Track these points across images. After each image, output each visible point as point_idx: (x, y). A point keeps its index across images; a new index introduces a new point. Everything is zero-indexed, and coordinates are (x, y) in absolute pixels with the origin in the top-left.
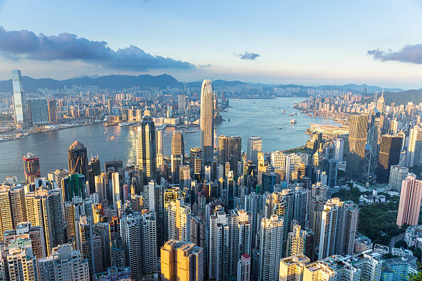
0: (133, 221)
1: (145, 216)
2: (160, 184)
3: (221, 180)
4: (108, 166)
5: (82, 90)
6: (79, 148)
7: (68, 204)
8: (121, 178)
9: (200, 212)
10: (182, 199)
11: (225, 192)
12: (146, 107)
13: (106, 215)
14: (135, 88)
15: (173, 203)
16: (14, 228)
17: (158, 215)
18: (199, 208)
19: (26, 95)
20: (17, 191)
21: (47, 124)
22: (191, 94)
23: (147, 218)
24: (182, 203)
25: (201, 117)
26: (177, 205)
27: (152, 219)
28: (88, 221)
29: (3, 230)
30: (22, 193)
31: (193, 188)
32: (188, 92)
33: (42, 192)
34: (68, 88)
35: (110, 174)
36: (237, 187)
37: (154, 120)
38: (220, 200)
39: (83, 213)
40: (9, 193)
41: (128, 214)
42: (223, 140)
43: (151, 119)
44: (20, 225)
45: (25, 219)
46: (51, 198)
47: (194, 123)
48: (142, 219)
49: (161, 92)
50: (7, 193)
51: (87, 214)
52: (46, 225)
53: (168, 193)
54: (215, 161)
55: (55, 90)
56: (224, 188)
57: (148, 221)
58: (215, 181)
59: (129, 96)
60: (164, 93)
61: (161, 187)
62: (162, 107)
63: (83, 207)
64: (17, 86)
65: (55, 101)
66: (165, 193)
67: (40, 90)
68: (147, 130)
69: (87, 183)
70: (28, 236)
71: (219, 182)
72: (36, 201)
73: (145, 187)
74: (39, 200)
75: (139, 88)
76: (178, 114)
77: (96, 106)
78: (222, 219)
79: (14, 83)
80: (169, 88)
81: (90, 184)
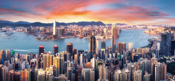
0: (86, 71)
1: (91, 69)
2: (96, 59)
3: (119, 58)
4: (79, 51)
5: (73, 26)
6: (70, 45)
7: (65, 62)
8: (83, 56)
9: (111, 69)
10: (104, 64)
11: (120, 62)
12: (93, 32)
13: (77, 68)
14: (89, 26)
15: (101, 66)
16: (49, 66)
17: (95, 69)
18: (111, 68)
19: (57, 27)
20: (51, 56)
21: (62, 37)
22: (109, 28)
23: (91, 70)
24: (104, 66)
25: (112, 36)
26: (103, 66)
27: (93, 70)
28: (71, 69)
29: (46, 66)
30: (52, 57)
31: (109, 61)
32: (107, 27)
33: (58, 57)
36: (125, 60)
37: (95, 36)
38: (118, 65)
39: (70, 66)
41: (85, 68)
42: (120, 44)
43: (94, 36)
44: (51, 66)
45: (52, 65)
46: (60, 60)
47: (109, 38)
49: (98, 27)
51: (71, 66)
52: (58, 67)
53: (99, 62)
54: (117, 51)
55: (65, 26)
56: (120, 61)
57: (92, 71)
58: (117, 58)
59: (87, 29)
60: (99, 27)
61: (97, 60)
62: (98, 32)
63: (70, 64)
64: (54, 25)
65: (64, 30)
66: (98, 62)
67: (60, 26)
68: (93, 40)
69: (72, 56)
70: (53, 70)
71: (118, 59)
72: (56, 60)
77: (77, 31)
78: (119, 71)
79: (54, 24)
80: (101, 26)
81: (73, 57)
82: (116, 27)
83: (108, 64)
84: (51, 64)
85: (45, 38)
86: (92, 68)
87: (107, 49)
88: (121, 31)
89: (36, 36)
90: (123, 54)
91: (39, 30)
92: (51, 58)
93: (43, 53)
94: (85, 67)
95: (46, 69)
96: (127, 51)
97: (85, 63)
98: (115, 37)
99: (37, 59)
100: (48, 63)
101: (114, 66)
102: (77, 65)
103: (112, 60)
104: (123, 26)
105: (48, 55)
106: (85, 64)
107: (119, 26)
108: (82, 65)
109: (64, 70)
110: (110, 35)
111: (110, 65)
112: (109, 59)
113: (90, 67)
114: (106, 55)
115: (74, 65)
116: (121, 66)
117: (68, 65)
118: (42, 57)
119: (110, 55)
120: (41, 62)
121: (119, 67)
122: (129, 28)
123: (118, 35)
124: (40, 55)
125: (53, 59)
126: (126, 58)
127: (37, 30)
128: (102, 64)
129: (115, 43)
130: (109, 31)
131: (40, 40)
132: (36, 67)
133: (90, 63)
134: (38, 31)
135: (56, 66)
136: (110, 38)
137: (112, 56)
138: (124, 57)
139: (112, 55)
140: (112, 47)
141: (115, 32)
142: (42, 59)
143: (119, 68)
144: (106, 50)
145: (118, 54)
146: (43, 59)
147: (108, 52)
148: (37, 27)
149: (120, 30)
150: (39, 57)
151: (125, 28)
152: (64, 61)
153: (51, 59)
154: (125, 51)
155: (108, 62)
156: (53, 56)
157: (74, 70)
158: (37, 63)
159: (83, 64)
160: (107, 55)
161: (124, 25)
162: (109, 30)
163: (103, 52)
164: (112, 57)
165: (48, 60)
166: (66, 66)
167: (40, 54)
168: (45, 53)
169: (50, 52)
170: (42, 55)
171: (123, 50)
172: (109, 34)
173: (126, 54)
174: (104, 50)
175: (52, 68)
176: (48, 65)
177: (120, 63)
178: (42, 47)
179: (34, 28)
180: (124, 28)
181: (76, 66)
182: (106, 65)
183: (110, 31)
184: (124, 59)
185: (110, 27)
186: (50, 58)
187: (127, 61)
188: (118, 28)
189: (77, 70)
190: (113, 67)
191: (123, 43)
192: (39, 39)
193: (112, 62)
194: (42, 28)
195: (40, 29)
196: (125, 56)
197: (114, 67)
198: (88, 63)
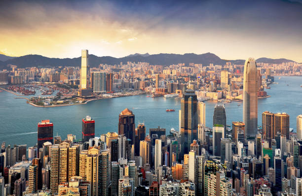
0: (172, 188)
1: (184, 185)
2: (200, 155)
3: (267, 157)
4: (152, 132)
5: (135, 66)
6: (128, 114)
7: (114, 164)
8: (163, 144)
9: (242, 189)
10: (223, 172)
11: (271, 171)
12: (190, 82)
13: (148, 179)
14: (180, 65)
15: (213, 176)
16: (68, 181)
17: (197, 186)
18: (241, 184)
19: (91, 69)
20: (74, 148)
21: (104, 93)
22: (234, 71)
23: (186, 188)
24: (223, 177)
25: (244, 92)
26: (218, 178)
27: (191, 189)
28: (130, 183)
29: (59, 182)
30: (78, 150)
31: (236, 162)
32: (231, 68)
33: (94, 151)
34: (123, 64)
35: (154, 140)
36: (286, 167)
37: (197, 92)
38: (266, 179)
39: (127, 174)
40: (68, 149)
41: (168, 180)
42: (269, 117)
43: (194, 92)
44: (73, 178)
45: (78, 174)
46: (101, 157)
47: (237, 97)
48: (181, 188)
49: (205, 68)
50: (66, 149)
51: (130, 176)
52: (94, 181)
53: (208, 164)
54: (259, 136)
55: (113, 65)
56: (270, 166)
57: (187, 190)
58: (260, 158)
59: (175, 72)
60: (207, 69)
61: (201, 158)
62: (205, 82)
63: (127, 169)
64: (84, 63)
65: (112, 75)
66: (205, 164)
67: (101, 65)
68: (190, 102)
69: (133, 146)
70: (78, 190)
71: (264, 160)
72: (88, 158)
73: (186, 156)
74: (91, 158)
75: (184, 64)
76: (220, 89)
77: (146, 79)
79: (83, 59)
80: (211, 65)
82: (258, 68)
83: (235, 172)
84: (74, 172)
85: (55, 100)
86: (187, 180)
87: (229, 129)
88: (273, 80)
89: (27, 93)
90: (278, 147)
91: (37, 77)
92: (74, 153)
93: (51, 141)
94: (167, 177)
95: (60, 189)
96: (293, 140)
97: (170, 165)
98: (253, 95)
99: (30, 162)
100: (63, 171)
101: (253, 181)
102: (148, 172)
103: (246, 160)
104: (279, 67)
105: (64, 147)
106: (169, 168)
107: (266, 66)
108: (161, 172)
109: (110, 189)
110: (239, 91)
111: (239, 176)
112: (235, 158)
113: (182, 177)
114: (227, 145)
115: (138, 171)
116: (274, 185)
117: (121, 174)
118: (47, 153)
119: (240, 146)
120: (43, 171)
121: (268, 185)
122: (298, 73)
123: (262, 89)
124: (41, 149)
125: (81, 156)
126: (291, 159)
127: (31, 78)
128: (216, 170)
129: (253, 114)
130: (235, 79)
131: (43, 105)
132: (27, 189)
133: (181, 165)
134: (36, 80)
135: (88, 179)
136: (240, 97)
137: (247, 150)
138: (284, 158)
139: (246, 145)
140: (244, 123)
141: (253, 82)
142: (46, 158)
143: (269, 189)
144: (226, 131)
145: (265, 145)
146: (49, 160)
147: (233, 136)
148: (33, 70)
149: (269, 77)
150: (36, 154)
151: (287, 72)
152: (112, 160)
153: (74, 158)
154: (288, 138)
155: (234, 167)
156: (81, 149)
157: (139, 188)
158: (31, 175)
159: (164, 169)
160: (231, 144)
161: (283, 63)
162: (237, 77)
163: (218, 135)
164: (247, 152)
165: (64, 163)
166: (116, 174)
167: (40, 145)
168: (58, 142)
169: (70, 138)
170: (47, 147)
171: (279, 135)
172: (235, 88)
173: (291, 147)
174: (221, 130)
175: (77, 184)
176: (64, 178)
177: (269, 173)
178: (48, 123)
179: (23, 70)
180: (281, 71)
181: (143, 175)
182: (228, 175)
183: (239, 79)
184: (285, 161)
185: (238, 68)
186: (70, 153)
187: (293, 170)
188: (264, 70)
189: (147, 188)
190: (249, 183)
191: (279, 114)
192: (39, 102)
193: (245, 168)
194: (48, 71)
195: (43, 75)
196: (285, 154)
197: (252, 185)
198: (178, 166)
